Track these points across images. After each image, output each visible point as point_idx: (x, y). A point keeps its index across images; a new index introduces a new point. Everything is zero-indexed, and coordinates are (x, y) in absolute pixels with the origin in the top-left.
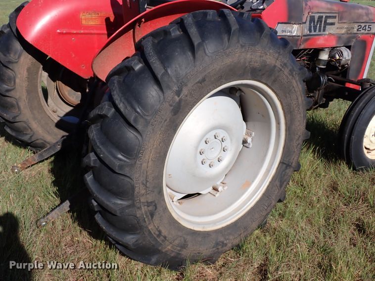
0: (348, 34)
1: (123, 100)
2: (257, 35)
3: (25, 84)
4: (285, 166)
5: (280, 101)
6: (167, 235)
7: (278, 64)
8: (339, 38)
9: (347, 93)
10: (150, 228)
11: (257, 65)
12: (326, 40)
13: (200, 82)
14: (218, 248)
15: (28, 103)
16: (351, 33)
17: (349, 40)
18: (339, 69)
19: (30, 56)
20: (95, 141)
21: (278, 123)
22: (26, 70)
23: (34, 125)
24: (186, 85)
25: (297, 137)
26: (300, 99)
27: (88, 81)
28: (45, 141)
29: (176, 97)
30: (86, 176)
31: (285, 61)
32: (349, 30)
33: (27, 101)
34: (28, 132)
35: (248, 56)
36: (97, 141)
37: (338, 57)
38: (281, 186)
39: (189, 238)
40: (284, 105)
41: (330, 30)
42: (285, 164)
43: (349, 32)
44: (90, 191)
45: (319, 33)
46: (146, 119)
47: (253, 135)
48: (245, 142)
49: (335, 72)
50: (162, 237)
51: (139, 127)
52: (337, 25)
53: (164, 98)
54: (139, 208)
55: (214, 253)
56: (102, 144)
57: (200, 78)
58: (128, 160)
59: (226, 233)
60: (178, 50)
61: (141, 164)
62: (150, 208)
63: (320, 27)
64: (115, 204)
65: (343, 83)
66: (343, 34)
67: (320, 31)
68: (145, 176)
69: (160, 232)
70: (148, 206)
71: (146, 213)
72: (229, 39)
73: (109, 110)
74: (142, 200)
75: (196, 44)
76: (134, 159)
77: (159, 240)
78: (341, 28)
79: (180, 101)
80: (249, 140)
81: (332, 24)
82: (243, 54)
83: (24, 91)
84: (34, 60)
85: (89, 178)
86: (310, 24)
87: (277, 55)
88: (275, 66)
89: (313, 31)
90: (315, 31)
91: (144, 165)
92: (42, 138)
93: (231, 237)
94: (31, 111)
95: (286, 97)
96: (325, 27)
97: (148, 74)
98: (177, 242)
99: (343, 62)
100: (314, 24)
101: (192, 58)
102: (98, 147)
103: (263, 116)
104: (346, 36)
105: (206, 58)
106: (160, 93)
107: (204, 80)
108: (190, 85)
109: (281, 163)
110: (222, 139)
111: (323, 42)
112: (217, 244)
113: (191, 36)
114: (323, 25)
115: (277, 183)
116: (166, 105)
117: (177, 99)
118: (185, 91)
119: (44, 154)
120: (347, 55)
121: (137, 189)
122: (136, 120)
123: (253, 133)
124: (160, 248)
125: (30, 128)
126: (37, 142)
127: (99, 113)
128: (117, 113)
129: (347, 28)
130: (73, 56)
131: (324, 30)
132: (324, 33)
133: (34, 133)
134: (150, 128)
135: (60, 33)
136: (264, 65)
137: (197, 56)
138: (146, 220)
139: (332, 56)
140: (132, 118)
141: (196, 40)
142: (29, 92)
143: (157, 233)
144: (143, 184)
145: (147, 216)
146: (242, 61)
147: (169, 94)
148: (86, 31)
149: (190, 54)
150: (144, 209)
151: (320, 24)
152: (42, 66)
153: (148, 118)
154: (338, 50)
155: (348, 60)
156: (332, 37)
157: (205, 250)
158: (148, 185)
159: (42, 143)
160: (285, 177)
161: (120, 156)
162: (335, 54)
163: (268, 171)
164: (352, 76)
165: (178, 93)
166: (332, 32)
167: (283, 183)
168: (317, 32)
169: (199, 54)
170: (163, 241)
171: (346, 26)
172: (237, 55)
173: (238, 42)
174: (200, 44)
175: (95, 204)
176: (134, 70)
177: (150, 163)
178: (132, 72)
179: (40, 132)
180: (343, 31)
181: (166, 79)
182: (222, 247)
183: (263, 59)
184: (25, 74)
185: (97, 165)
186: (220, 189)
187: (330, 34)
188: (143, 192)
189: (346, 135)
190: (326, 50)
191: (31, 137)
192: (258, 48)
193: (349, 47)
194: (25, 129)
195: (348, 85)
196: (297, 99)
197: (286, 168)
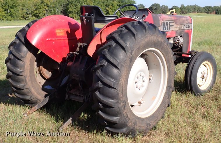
0: (180, 30)
1: (112, 58)
2: (154, 29)
3: (29, 68)
4: (169, 87)
5: (164, 57)
6: (130, 117)
7: (163, 41)
8: (176, 32)
9: (184, 59)
10: (124, 113)
11: (156, 41)
12: (171, 33)
13: (138, 49)
14: (148, 127)
15: (30, 78)
16: (181, 30)
17: (181, 33)
18: (179, 47)
19: (31, 53)
20: (101, 76)
21: (164, 68)
22: (29, 61)
23: (33, 90)
24: (134, 50)
25: (172, 74)
26: (172, 56)
27: (59, 64)
28: (38, 99)
29: (131, 55)
30: (96, 93)
31: (165, 40)
32: (180, 28)
33: (30, 77)
34: (29, 95)
35: (153, 38)
36: (102, 76)
37: (177, 42)
38: (169, 98)
39: (137, 120)
40: (166, 59)
41: (172, 29)
42: (169, 86)
43: (180, 29)
44: (99, 99)
45: (168, 30)
46: (121, 64)
47: (152, 76)
48: (150, 79)
49: (177, 49)
50: (128, 118)
51: (119, 68)
52: (175, 26)
53: (127, 56)
54: (120, 103)
55: (147, 129)
56: (104, 77)
57: (138, 47)
58: (115, 82)
59: (150, 119)
60: (129, 37)
61: (121, 83)
62: (124, 104)
63: (167, 27)
64: (111, 102)
65: (181, 55)
66: (178, 30)
67: (168, 29)
68: (122, 89)
69: (127, 115)
70: (123, 103)
71: (123, 106)
72: (145, 31)
73: (105, 63)
74: (121, 100)
75: (135, 34)
76: (118, 81)
77: (127, 119)
78: (176, 27)
79: (132, 56)
80: (151, 78)
81: (173, 26)
82: (151, 37)
83: (29, 72)
84: (33, 56)
85: (97, 93)
86: (163, 26)
87: (162, 37)
88: (162, 42)
89: (165, 30)
90: (166, 30)
91: (122, 84)
92: (36, 97)
93: (152, 121)
94: (31, 82)
95: (167, 55)
96: (169, 27)
97: (119, 47)
98: (133, 121)
99: (180, 44)
100: (165, 26)
101: (134, 39)
102: (103, 78)
103: (157, 66)
104: (179, 31)
105: (139, 39)
106: (125, 53)
107: (139, 48)
108: (135, 50)
109: (168, 86)
110: (143, 76)
111: (170, 35)
112: (147, 124)
113: (133, 31)
114: (168, 26)
115: (167, 96)
116: (128, 58)
117: (131, 56)
118: (133, 53)
119: (40, 105)
120: (181, 40)
121: (119, 95)
122: (118, 65)
123: (153, 75)
124: (127, 124)
125: (31, 92)
126: (33, 100)
127: (101, 64)
128: (109, 64)
129: (179, 27)
130: (54, 51)
131: (169, 29)
132: (169, 30)
133: (32, 95)
134: (123, 68)
135: (47, 40)
136: (158, 41)
137: (136, 38)
138: (123, 109)
139: (174, 42)
140: (117, 64)
141: (135, 32)
142: (30, 72)
143: (126, 116)
144: (121, 92)
145: (123, 107)
146: (151, 40)
147: (128, 54)
148: (59, 38)
149: (133, 38)
150: (122, 104)
151: (167, 26)
152: (35, 59)
153: (122, 64)
154: (177, 38)
155: (182, 42)
156: (173, 32)
157: (143, 127)
158: (123, 93)
159: (36, 100)
160: (170, 93)
161: (112, 80)
162: (176, 40)
163: (162, 91)
164: (184, 51)
165: (131, 53)
166: (173, 29)
167: (169, 96)
168: (167, 30)
169: (136, 37)
170: (128, 120)
171: (178, 26)
172: (149, 37)
173: (149, 33)
174: (137, 34)
175: (100, 105)
176: (112, 46)
177: (124, 83)
178: (112, 47)
179: (36, 94)
180: (178, 29)
181: (127, 48)
182: (149, 126)
183: (158, 39)
184: (29, 63)
185: (102, 87)
186: (142, 102)
187: (172, 31)
188: (121, 96)
189: (189, 78)
190: (172, 38)
191: (31, 97)
192: (155, 34)
193: (181, 36)
194: (28, 93)
195: (183, 55)
196: (171, 56)
197: (170, 89)
